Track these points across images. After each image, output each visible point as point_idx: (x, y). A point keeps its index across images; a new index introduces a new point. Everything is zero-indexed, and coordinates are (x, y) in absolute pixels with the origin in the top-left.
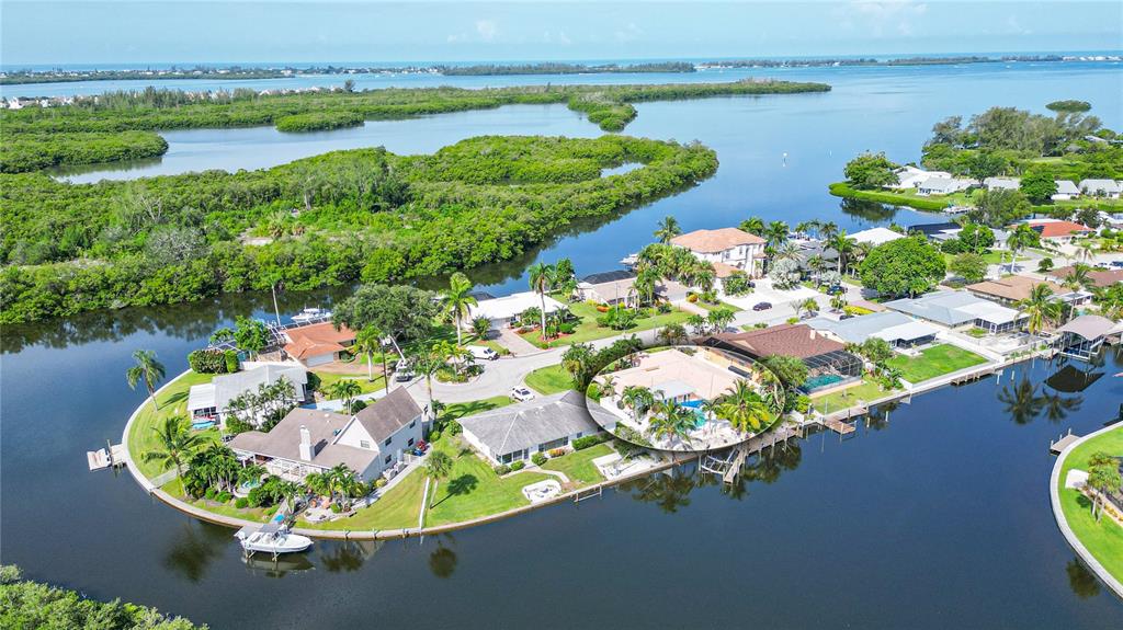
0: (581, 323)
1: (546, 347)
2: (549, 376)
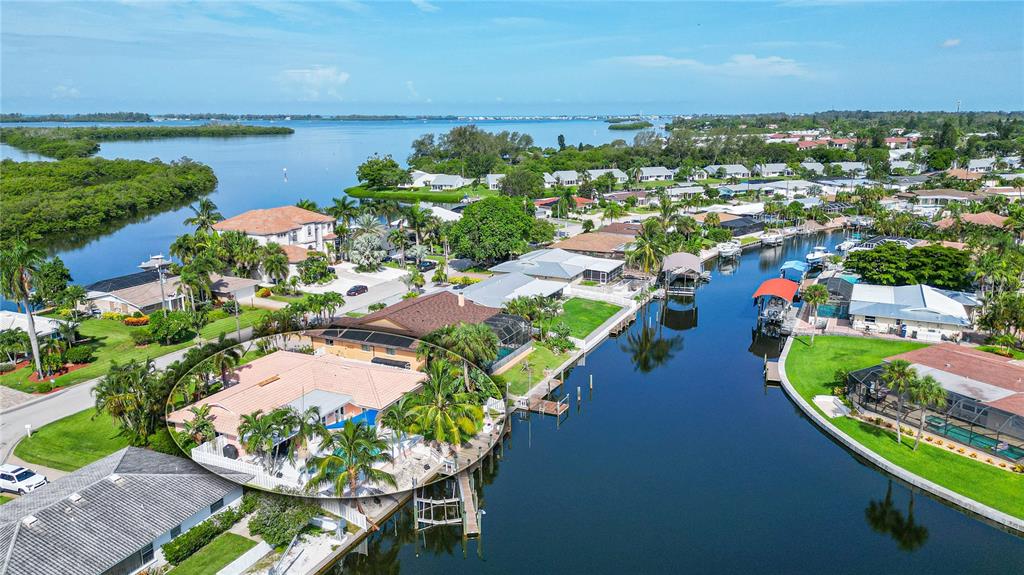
0: (103, 345)
1: (47, 389)
2: (66, 434)
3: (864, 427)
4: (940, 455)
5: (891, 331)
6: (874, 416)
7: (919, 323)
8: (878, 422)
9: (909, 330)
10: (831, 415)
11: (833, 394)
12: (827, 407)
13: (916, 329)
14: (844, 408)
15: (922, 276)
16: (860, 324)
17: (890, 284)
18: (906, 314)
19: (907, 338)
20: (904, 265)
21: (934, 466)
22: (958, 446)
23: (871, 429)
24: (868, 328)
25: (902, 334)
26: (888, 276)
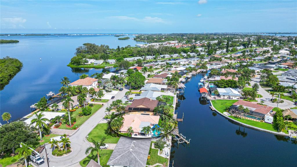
3: (234, 117)
4: (248, 120)
5: (228, 98)
6: (236, 115)
7: (233, 96)
8: (236, 116)
9: (231, 97)
10: (228, 116)
11: (226, 112)
12: (226, 114)
13: (232, 97)
14: (229, 114)
15: (229, 86)
16: (222, 97)
17: (223, 88)
18: (230, 94)
19: (231, 99)
20: (226, 84)
21: (248, 122)
22: (251, 119)
23: (235, 117)
24: (224, 98)
25: (230, 98)
26: (223, 86)
